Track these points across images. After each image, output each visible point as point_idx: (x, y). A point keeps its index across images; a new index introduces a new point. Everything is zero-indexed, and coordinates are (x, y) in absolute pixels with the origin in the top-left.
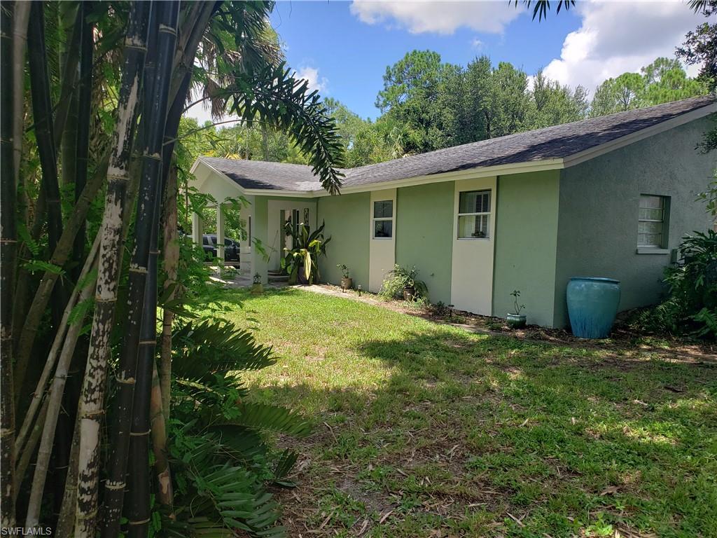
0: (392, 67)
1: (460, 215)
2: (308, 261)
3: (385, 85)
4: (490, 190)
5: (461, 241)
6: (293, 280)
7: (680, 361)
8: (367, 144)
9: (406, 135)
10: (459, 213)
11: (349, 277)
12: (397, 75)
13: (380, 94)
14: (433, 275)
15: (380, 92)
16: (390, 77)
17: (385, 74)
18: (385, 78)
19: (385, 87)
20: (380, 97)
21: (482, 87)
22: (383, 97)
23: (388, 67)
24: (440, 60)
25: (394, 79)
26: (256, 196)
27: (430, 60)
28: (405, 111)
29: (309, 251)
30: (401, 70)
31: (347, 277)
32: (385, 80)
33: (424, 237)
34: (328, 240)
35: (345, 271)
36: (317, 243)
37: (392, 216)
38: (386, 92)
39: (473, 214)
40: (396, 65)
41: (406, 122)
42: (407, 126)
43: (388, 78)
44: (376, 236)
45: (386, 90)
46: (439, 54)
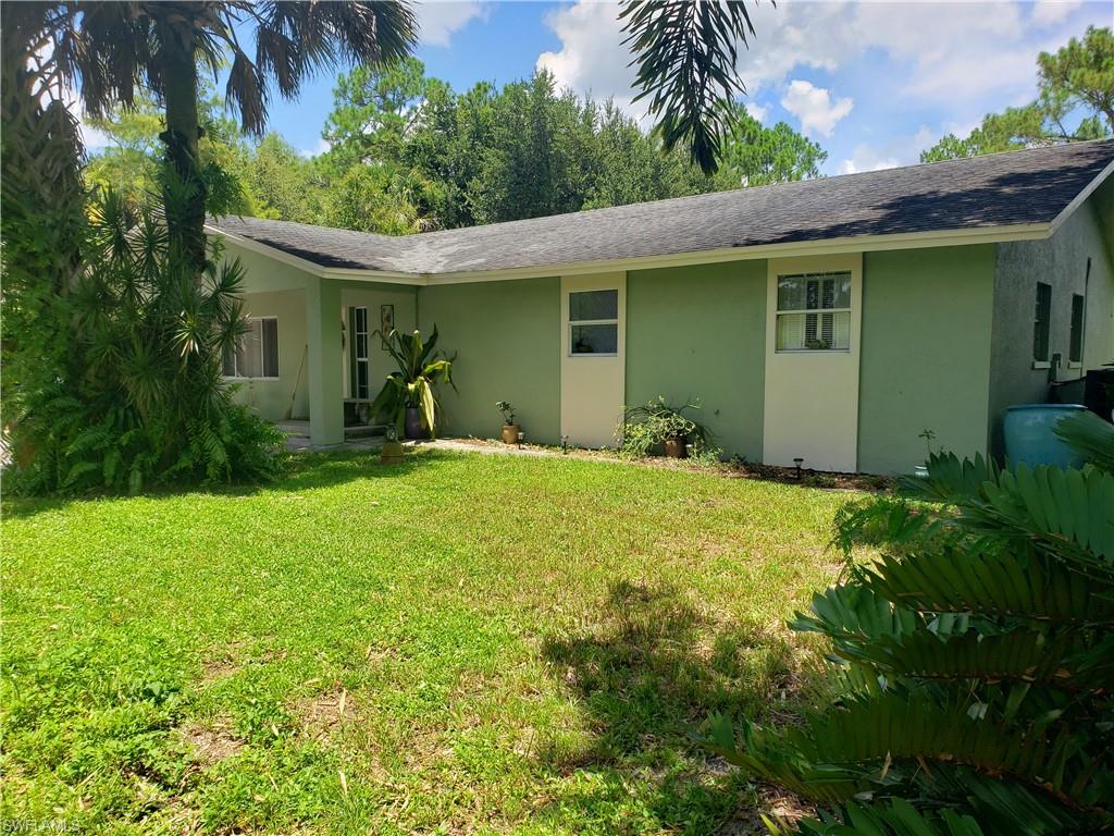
0: (348, 76)
1: (779, 313)
2: (428, 398)
3: (336, 104)
4: (851, 272)
5: (782, 355)
9: (418, 188)
10: (778, 309)
11: (515, 424)
12: (356, 89)
13: (330, 118)
14: (717, 413)
15: (329, 114)
16: (345, 92)
17: (337, 87)
18: (337, 94)
19: (336, 107)
20: (329, 123)
22: (336, 124)
23: (342, 76)
24: (423, 72)
25: (350, 95)
28: (409, 148)
29: (425, 380)
30: (362, 82)
31: (511, 424)
32: (336, 96)
33: (693, 351)
35: (508, 413)
36: (443, 366)
37: (614, 318)
39: (803, 311)
41: (410, 166)
42: (416, 173)
43: (342, 93)
44: (574, 352)
45: (338, 112)
46: (422, 61)
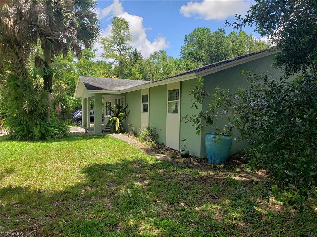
0: (188, 35)
2: (118, 122)
3: (185, 43)
4: (178, 90)
6: (111, 131)
7: (247, 179)
8: (168, 70)
9: (187, 65)
10: (169, 100)
11: (134, 130)
12: (190, 39)
13: (182, 47)
15: (182, 46)
16: (187, 40)
19: (184, 44)
20: (182, 49)
21: (221, 42)
23: (186, 36)
25: (189, 40)
26: (96, 93)
27: (205, 32)
28: (188, 54)
29: (118, 117)
30: (192, 37)
31: (132, 130)
32: (184, 41)
34: (128, 113)
35: (132, 127)
36: (121, 114)
37: (147, 102)
38: (185, 47)
40: (189, 34)
41: (188, 59)
42: (189, 61)
43: (186, 40)
44: (143, 111)
45: (185, 46)
